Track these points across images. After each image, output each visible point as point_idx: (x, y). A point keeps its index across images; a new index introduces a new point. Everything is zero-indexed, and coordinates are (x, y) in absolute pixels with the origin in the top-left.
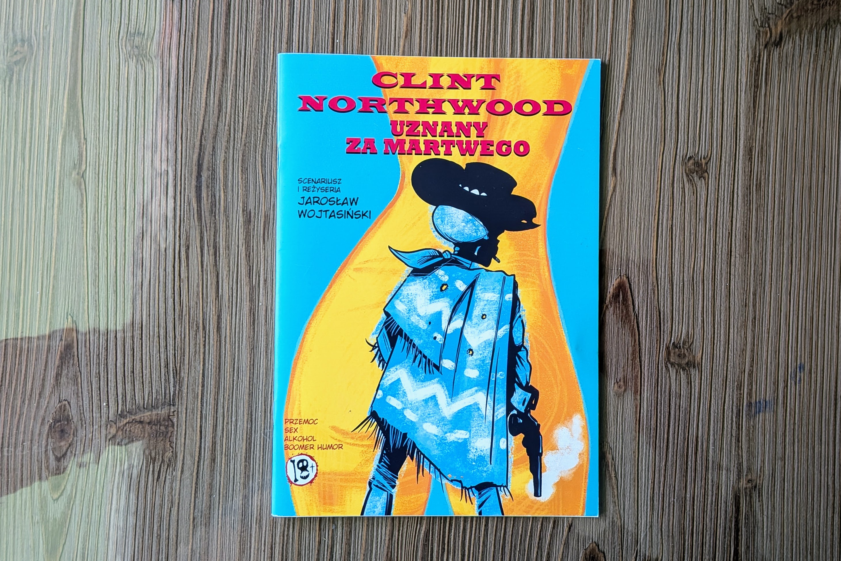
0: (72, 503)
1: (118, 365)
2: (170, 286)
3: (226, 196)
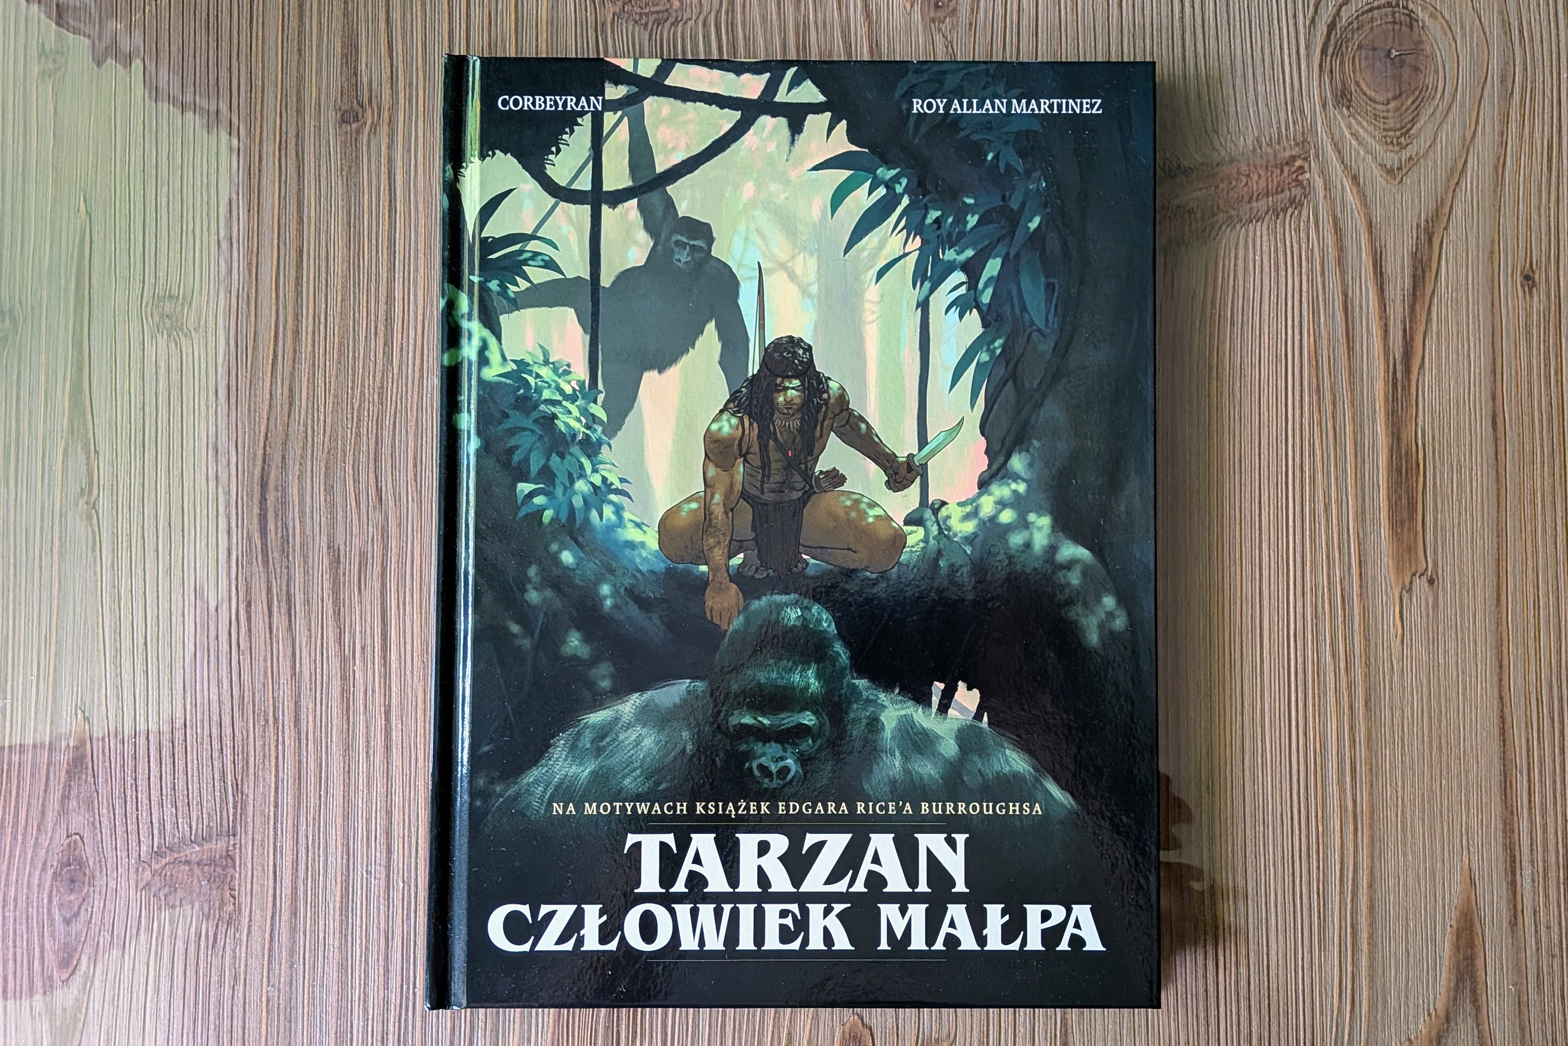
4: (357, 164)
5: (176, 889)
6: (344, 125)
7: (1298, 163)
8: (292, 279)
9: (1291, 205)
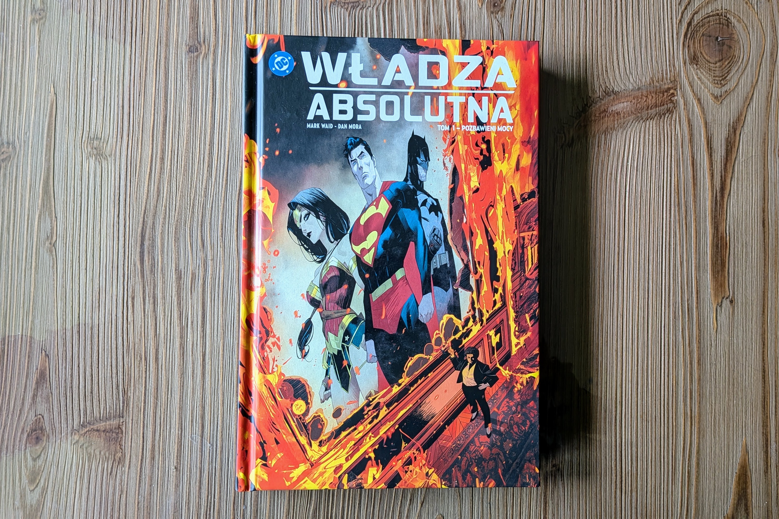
0: (45, 492)
1: (80, 387)
2: (120, 327)
3: (162, 259)
4: (196, 74)
5: (91, 445)
6: (190, 53)
7: (672, 91)
8: (161, 131)
9: (667, 112)
